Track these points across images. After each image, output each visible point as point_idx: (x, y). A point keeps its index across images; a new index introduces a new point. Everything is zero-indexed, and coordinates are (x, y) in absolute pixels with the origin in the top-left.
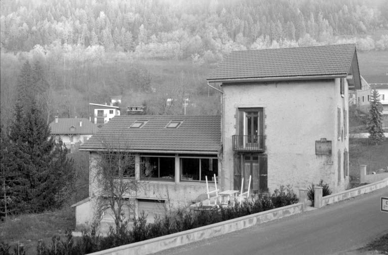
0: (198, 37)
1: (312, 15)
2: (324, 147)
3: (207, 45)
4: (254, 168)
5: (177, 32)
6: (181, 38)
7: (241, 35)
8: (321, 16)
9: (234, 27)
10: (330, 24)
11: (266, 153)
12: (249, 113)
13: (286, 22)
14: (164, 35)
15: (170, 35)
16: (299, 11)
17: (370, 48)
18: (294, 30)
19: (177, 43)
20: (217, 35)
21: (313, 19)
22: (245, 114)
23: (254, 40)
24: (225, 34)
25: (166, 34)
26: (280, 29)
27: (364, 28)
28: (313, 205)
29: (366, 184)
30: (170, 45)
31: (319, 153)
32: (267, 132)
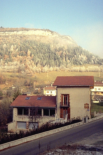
0: (23, 64)
1: (64, 58)
2: (87, 106)
3: (26, 67)
4: (66, 112)
5: (15, 62)
6: (16, 65)
7: (39, 64)
8: (67, 58)
9: (36, 61)
10: (71, 62)
11: (70, 107)
12: (64, 96)
13: (55, 60)
14: (10, 63)
15: (12, 63)
16: (60, 56)
17: (84, 71)
18: (58, 63)
19: (15, 66)
20: (30, 64)
21: (64, 60)
22: (63, 96)
23: (44, 66)
24: (33, 63)
25: (11, 63)
26: (53, 63)
27: (82, 63)
28: (85, 122)
29: (96, 117)
30: (12, 67)
31: (85, 107)
32: (70, 101)
